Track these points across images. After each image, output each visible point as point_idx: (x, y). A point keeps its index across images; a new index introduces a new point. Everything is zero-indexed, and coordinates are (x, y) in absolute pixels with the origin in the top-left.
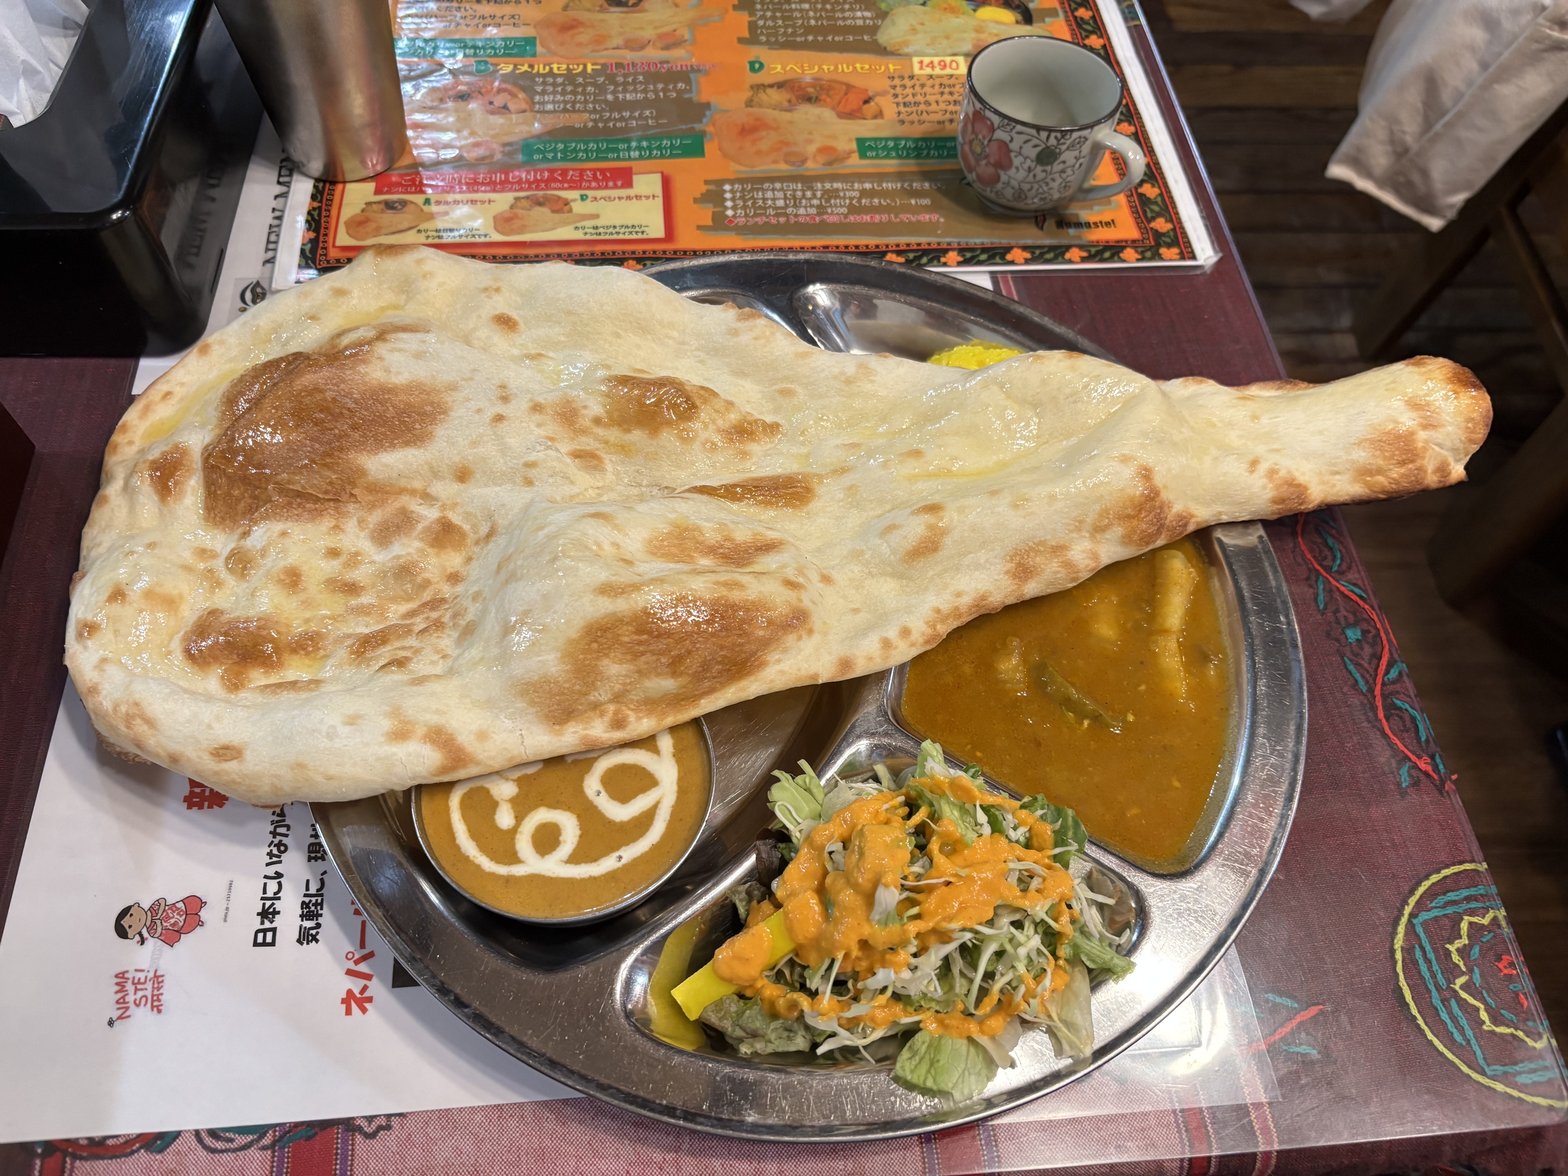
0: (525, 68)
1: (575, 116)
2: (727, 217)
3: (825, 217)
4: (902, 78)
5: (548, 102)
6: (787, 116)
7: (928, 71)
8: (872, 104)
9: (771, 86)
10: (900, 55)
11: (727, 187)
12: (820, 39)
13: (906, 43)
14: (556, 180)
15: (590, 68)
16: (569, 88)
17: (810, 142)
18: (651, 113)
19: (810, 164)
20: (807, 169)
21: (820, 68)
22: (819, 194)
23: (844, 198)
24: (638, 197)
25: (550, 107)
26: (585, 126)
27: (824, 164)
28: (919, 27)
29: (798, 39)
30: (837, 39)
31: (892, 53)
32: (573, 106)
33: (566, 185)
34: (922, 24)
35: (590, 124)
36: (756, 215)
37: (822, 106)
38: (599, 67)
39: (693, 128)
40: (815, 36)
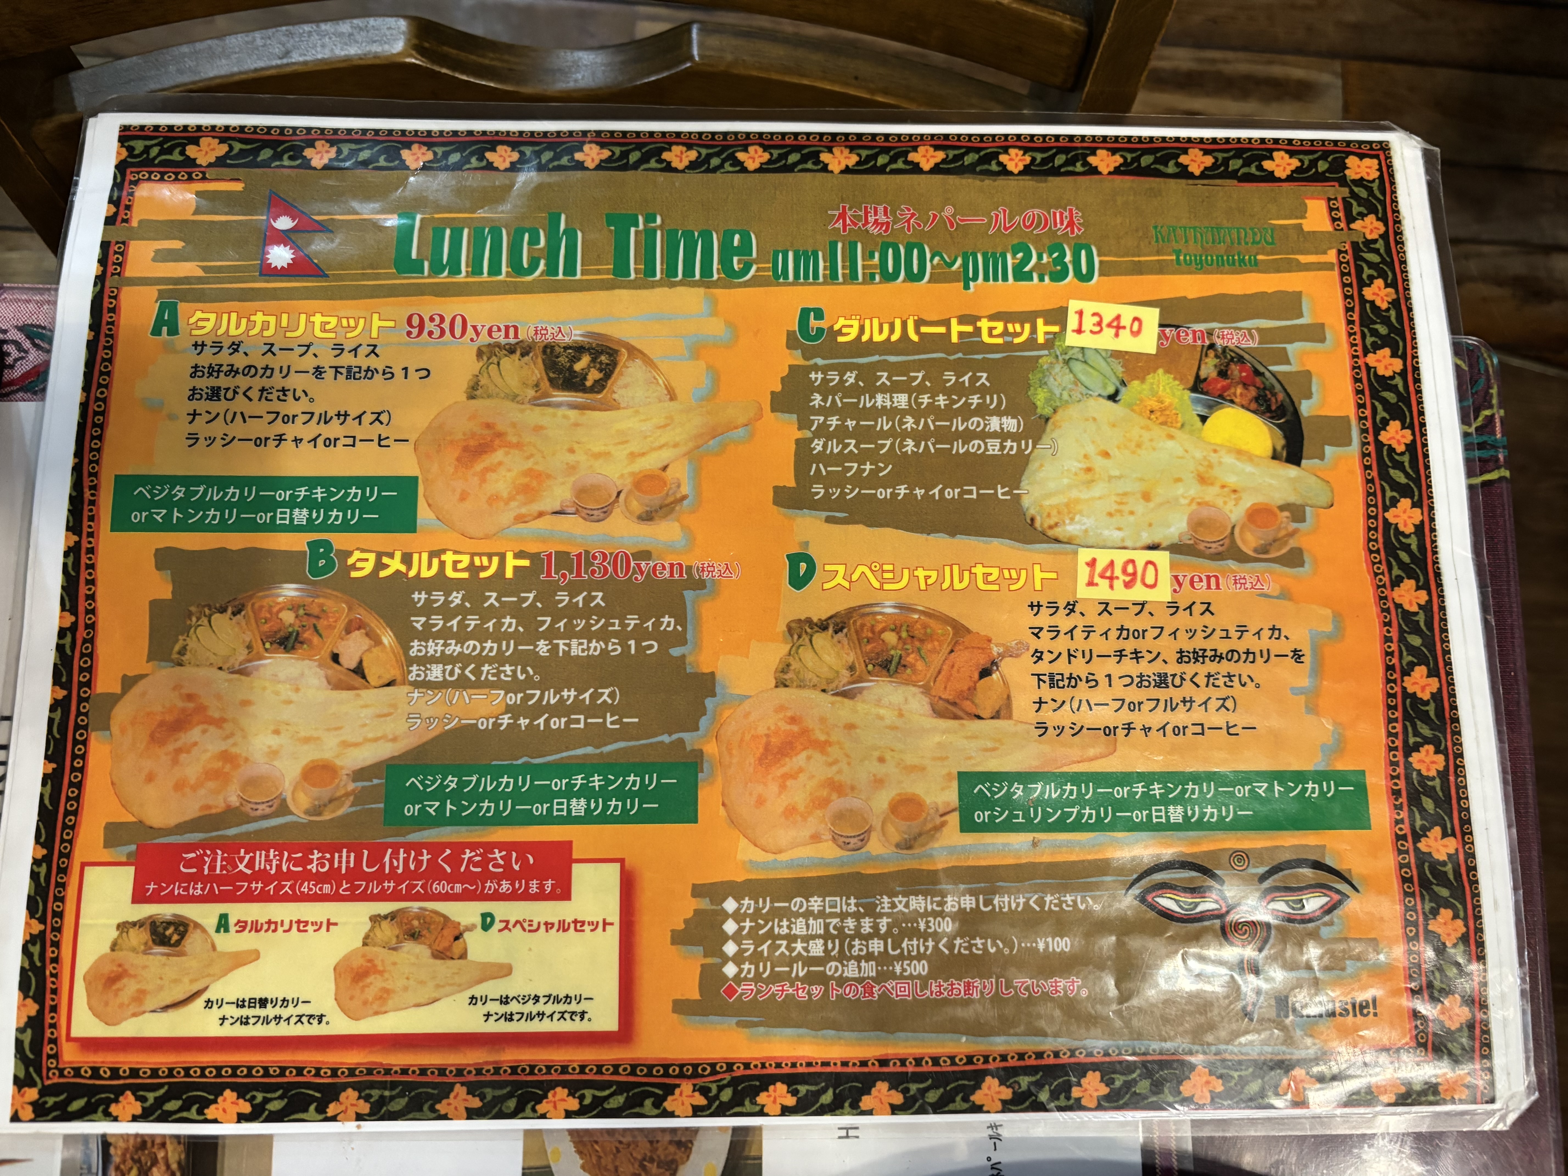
0: (395, 565)
1: (479, 696)
2: (725, 978)
3: (890, 984)
4: (1054, 607)
5: (434, 660)
6: (845, 710)
7: (1102, 591)
8: (995, 676)
9: (823, 626)
10: (1057, 541)
11: (730, 905)
12: (919, 492)
13: (1070, 510)
14: (441, 875)
15: (511, 563)
16: (472, 622)
17: (879, 782)
18: (612, 695)
19: (875, 846)
20: (870, 858)
21: (913, 577)
22: (884, 922)
23: (925, 936)
24: (579, 925)
25: (436, 673)
26: (496, 725)
27: (898, 846)
28: (1099, 463)
29: (882, 494)
30: (949, 493)
31: (1046, 538)
32: (477, 672)
33: (458, 888)
34: (1106, 455)
35: (506, 720)
36: (776, 978)
37: (908, 682)
38: (525, 563)
39: (681, 741)
40: (911, 488)
